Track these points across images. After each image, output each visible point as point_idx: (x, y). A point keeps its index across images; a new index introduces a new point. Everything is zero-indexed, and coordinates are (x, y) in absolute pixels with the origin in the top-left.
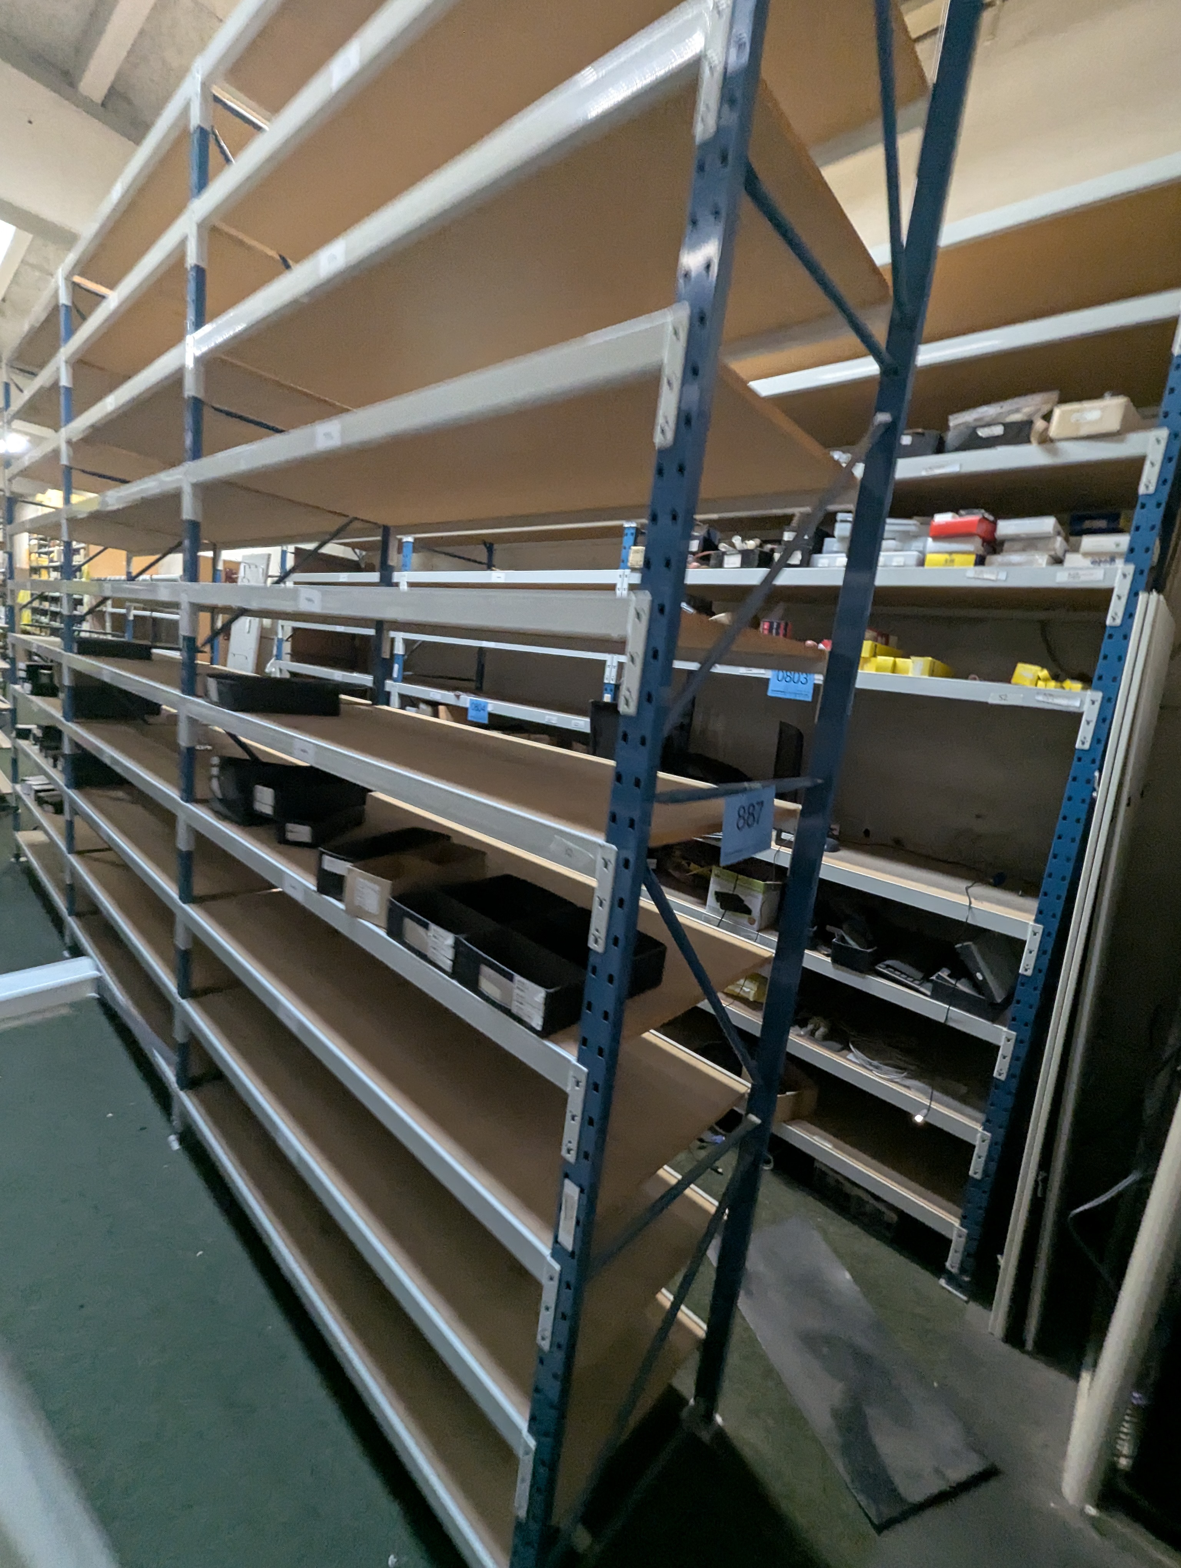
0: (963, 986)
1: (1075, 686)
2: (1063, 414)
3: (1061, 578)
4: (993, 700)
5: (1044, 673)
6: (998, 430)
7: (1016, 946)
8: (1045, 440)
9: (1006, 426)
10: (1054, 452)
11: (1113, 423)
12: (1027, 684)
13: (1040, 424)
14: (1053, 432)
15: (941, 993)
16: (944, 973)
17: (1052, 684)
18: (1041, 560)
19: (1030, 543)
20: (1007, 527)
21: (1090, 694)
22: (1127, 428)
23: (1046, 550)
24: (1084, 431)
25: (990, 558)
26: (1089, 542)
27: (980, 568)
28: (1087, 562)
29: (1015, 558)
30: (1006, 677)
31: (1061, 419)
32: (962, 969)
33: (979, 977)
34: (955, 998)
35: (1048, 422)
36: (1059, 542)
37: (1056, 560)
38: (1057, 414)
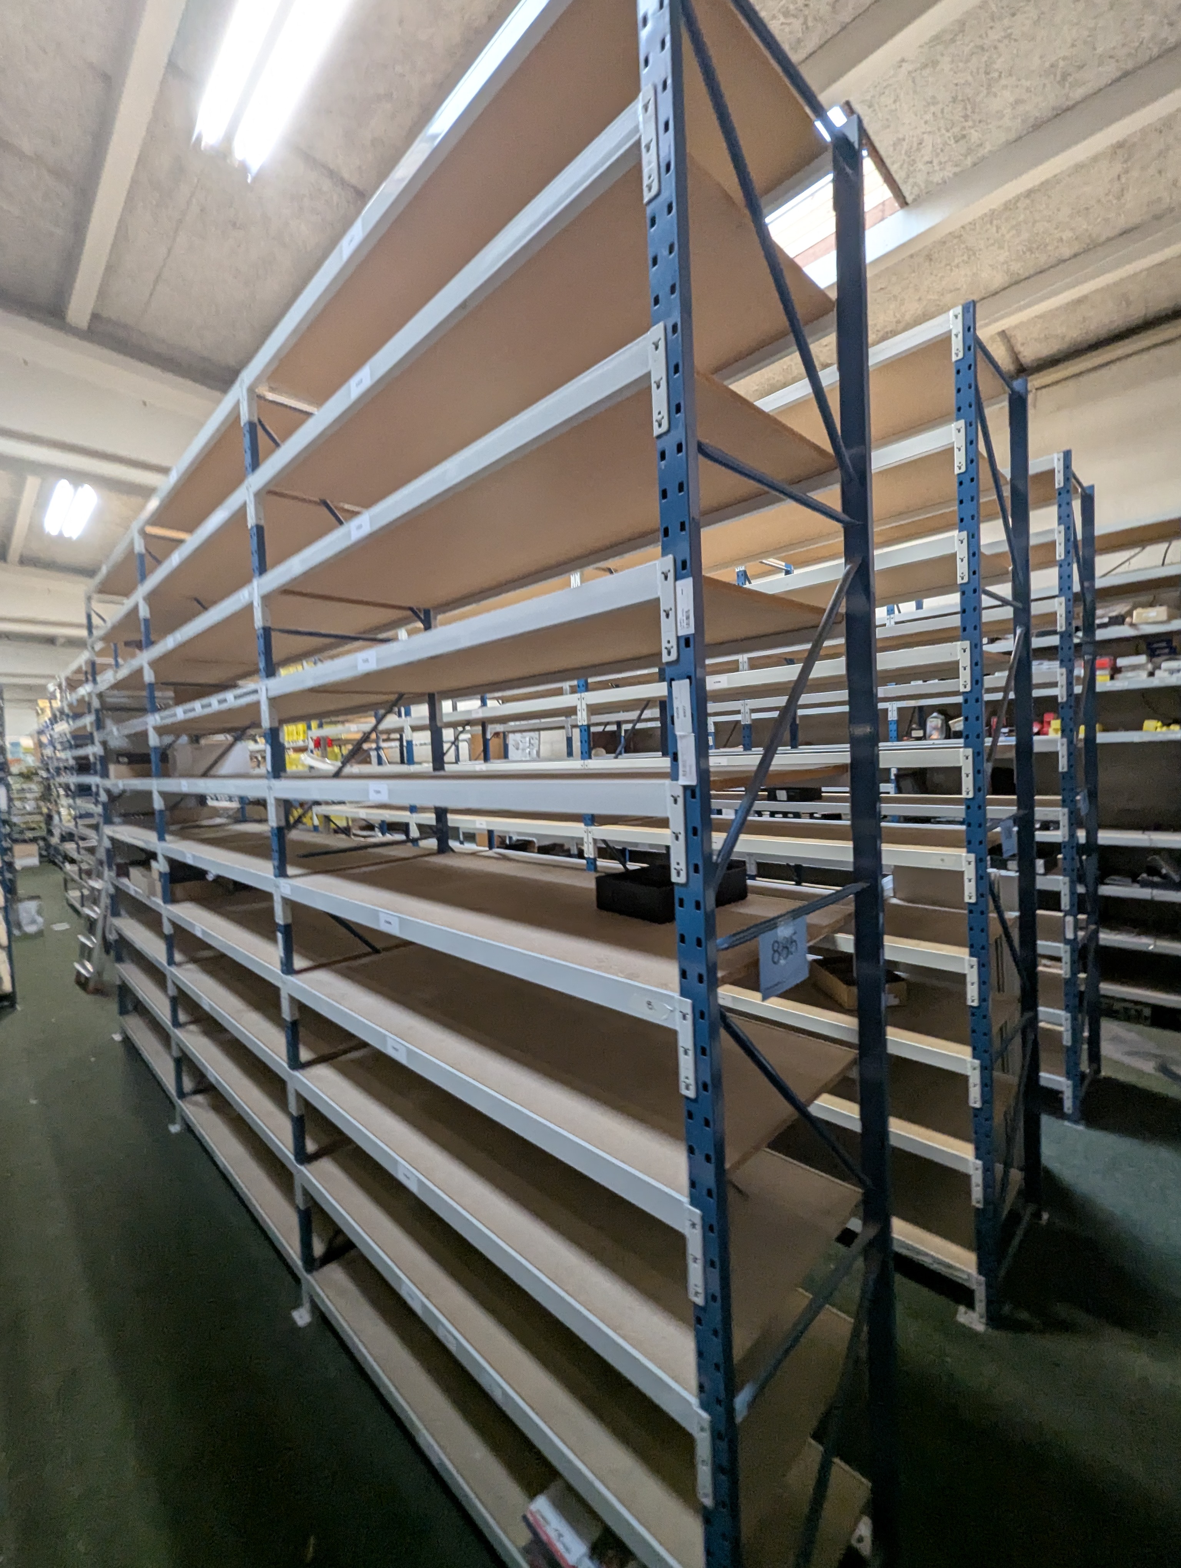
0: (1156, 879)
1: (1175, 728)
2: (1138, 614)
3: (1156, 682)
4: (1137, 740)
5: (1159, 724)
6: (1106, 620)
8: (1132, 625)
9: (1110, 618)
10: (1138, 629)
11: (1164, 616)
12: (1153, 729)
13: (1128, 620)
14: (1134, 621)
15: (1144, 884)
16: (1144, 875)
17: (1165, 729)
18: (1144, 675)
19: (1134, 668)
20: (1121, 662)
22: (1171, 618)
23: (1145, 669)
24: (1150, 621)
25: (1117, 676)
26: (1165, 665)
27: (1113, 682)
28: (1166, 674)
29: (1130, 674)
30: (1139, 728)
31: (1138, 615)
32: (1154, 871)
33: (1164, 871)
34: (1154, 885)
35: (1132, 616)
36: (1150, 667)
37: (1151, 674)
38: (1135, 613)
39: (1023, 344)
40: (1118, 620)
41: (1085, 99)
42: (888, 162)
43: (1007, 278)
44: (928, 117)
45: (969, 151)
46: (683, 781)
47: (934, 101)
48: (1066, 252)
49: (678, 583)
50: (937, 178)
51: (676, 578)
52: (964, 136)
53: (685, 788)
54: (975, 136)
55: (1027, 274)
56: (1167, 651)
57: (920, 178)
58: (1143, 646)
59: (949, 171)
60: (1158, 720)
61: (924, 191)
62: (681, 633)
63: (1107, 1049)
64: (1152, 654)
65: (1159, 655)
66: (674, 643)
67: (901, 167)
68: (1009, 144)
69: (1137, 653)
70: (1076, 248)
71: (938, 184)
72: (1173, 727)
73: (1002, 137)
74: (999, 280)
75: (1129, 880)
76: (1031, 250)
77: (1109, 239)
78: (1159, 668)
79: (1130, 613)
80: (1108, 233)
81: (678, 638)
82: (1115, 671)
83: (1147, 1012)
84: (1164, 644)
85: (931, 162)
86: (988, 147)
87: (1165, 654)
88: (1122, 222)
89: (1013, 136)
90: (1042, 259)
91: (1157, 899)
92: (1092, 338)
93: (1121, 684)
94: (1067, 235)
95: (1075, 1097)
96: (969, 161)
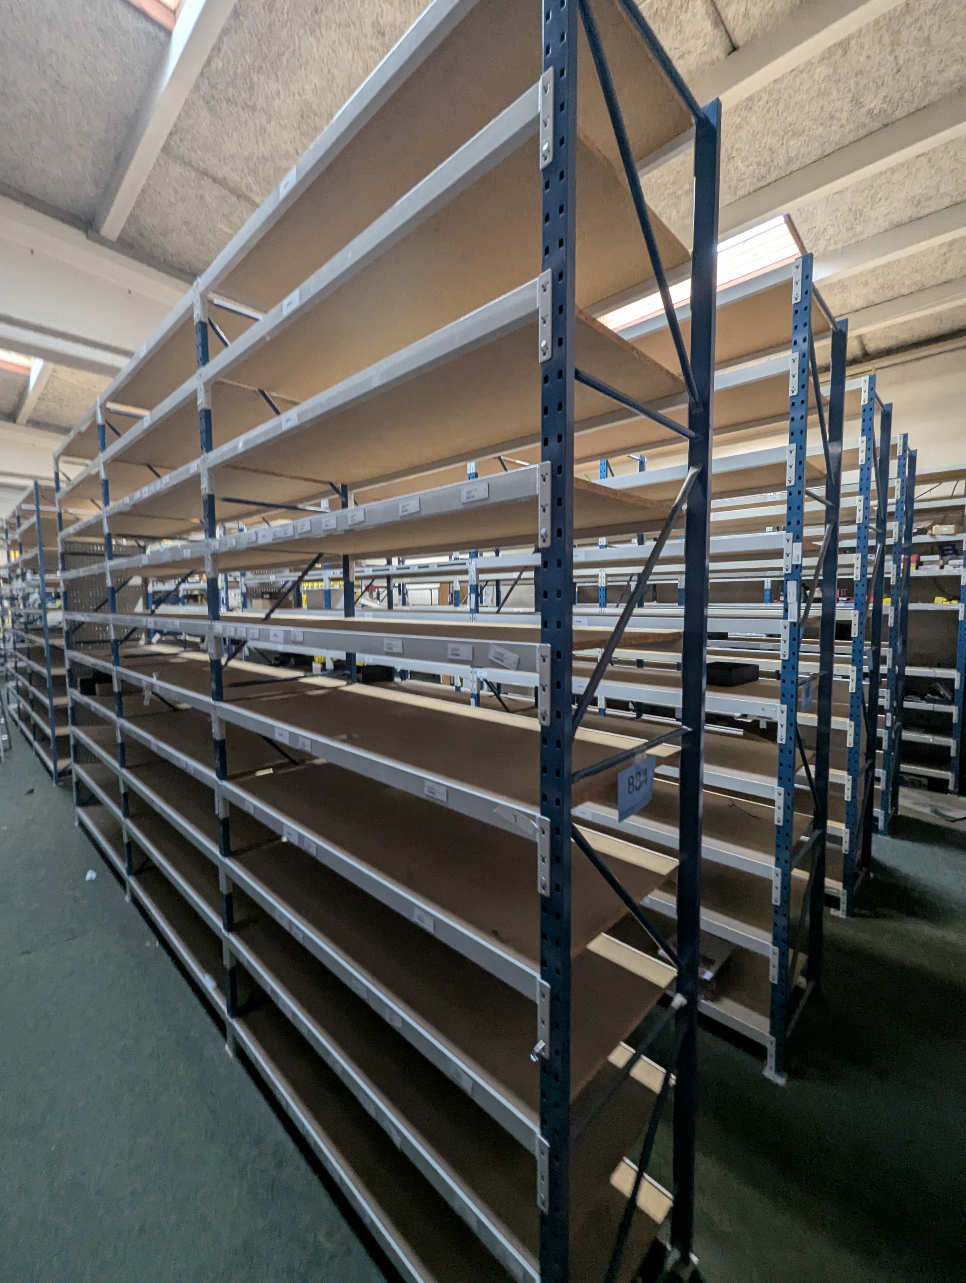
0: (936, 697)
1: (955, 602)
3: (944, 572)
4: (930, 609)
5: (945, 599)
7: (952, 681)
8: (932, 535)
9: (918, 529)
10: (935, 538)
11: (952, 532)
12: (940, 603)
13: (929, 532)
14: (933, 533)
15: (929, 701)
16: (929, 695)
17: (948, 603)
18: (937, 567)
19: (931, 562)
20: (923, 558)
21: (960, 604)
22: (957, 532)
23: (938, 564)
24: (943, 533)
25: (920, 567)
26: (950, 562)
27: (918, 571)
28: (951, 568)
29: (929, 567)
30: (932, 601)
31: (936, 529)
32: (935, 692)
33: (942, 693)
34: (935, 702)
35: (932, 530)
36: (941, 562)
37: (942, 567)
38: (934, 527)
39: (869, 340)
40: (923, 531)
41: (927, 215)
42: (803, 239)
43: (866, 303)
44: (833, 217)
45: (854, 235)
46: (790, 620)
47: (837, 210)
48: (905, 291)
49: (795, 544)
50: (831, 248)
51: (794, 541)
52: (852, 229)
53: (791, 623)
54: (859, 228)
55: (878, 302)
56: (951, 552)
57: (821, 248)
58: (936, 548)
59: (840, 246)
60: (944, 597)
61: (822, 254)
62: (794, 563)
63: (902, 801)
64: (943, 554)
65: (946, 555)
66: (790, 566)
67: (811, 241)
68: (879, 234)
69: (932, 553)
70: (913, 288)
71: (832, 251)
72: (953, 602)
73: (876, 231)
74: (860, 303)
75: (918, 699)
76: (883, 288)
77: (933, 286)
78: (947, 564)
79: (930, 527)
80: (934, 282)
81: (793, 565)
82: (919, 564)
83: (925, 781)
84: (950, 547)
85: (830, 240)
86: (866, 235)
87: (950, 554)
88: (943, 278)
89: (882, 230)
90: (890, 294)
91: (936, 710)
92: (916, 339)
93: (922, 572)
94: (908, 282)
95: (886, 820)
96: (853, 241)
